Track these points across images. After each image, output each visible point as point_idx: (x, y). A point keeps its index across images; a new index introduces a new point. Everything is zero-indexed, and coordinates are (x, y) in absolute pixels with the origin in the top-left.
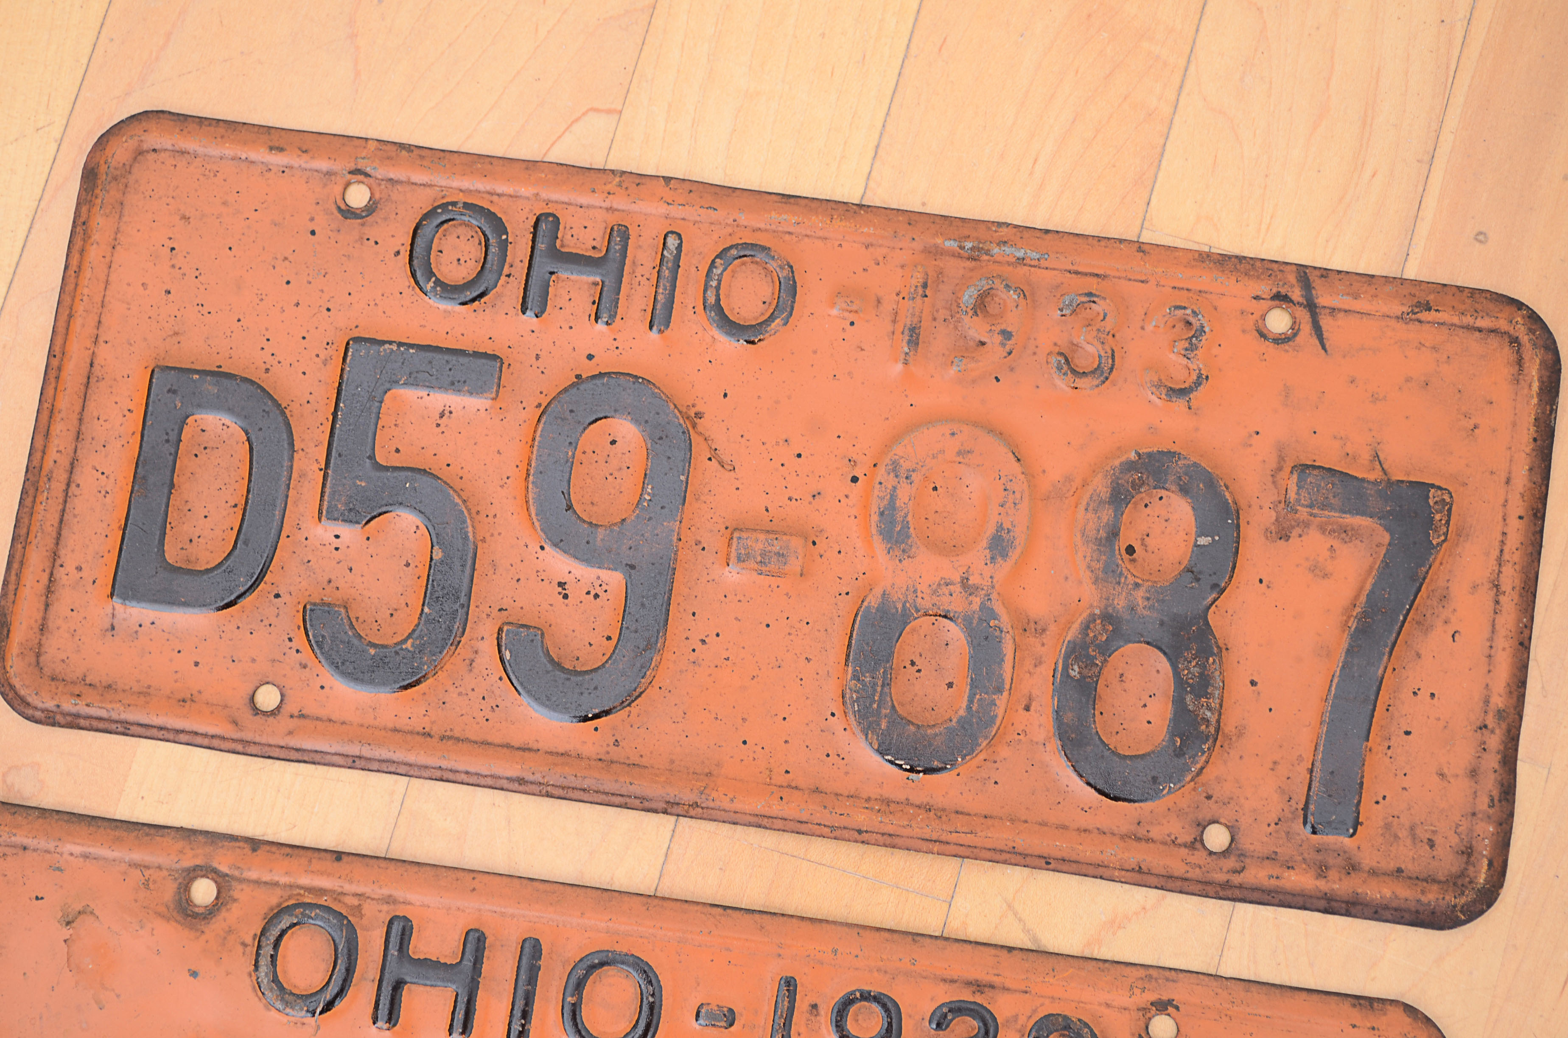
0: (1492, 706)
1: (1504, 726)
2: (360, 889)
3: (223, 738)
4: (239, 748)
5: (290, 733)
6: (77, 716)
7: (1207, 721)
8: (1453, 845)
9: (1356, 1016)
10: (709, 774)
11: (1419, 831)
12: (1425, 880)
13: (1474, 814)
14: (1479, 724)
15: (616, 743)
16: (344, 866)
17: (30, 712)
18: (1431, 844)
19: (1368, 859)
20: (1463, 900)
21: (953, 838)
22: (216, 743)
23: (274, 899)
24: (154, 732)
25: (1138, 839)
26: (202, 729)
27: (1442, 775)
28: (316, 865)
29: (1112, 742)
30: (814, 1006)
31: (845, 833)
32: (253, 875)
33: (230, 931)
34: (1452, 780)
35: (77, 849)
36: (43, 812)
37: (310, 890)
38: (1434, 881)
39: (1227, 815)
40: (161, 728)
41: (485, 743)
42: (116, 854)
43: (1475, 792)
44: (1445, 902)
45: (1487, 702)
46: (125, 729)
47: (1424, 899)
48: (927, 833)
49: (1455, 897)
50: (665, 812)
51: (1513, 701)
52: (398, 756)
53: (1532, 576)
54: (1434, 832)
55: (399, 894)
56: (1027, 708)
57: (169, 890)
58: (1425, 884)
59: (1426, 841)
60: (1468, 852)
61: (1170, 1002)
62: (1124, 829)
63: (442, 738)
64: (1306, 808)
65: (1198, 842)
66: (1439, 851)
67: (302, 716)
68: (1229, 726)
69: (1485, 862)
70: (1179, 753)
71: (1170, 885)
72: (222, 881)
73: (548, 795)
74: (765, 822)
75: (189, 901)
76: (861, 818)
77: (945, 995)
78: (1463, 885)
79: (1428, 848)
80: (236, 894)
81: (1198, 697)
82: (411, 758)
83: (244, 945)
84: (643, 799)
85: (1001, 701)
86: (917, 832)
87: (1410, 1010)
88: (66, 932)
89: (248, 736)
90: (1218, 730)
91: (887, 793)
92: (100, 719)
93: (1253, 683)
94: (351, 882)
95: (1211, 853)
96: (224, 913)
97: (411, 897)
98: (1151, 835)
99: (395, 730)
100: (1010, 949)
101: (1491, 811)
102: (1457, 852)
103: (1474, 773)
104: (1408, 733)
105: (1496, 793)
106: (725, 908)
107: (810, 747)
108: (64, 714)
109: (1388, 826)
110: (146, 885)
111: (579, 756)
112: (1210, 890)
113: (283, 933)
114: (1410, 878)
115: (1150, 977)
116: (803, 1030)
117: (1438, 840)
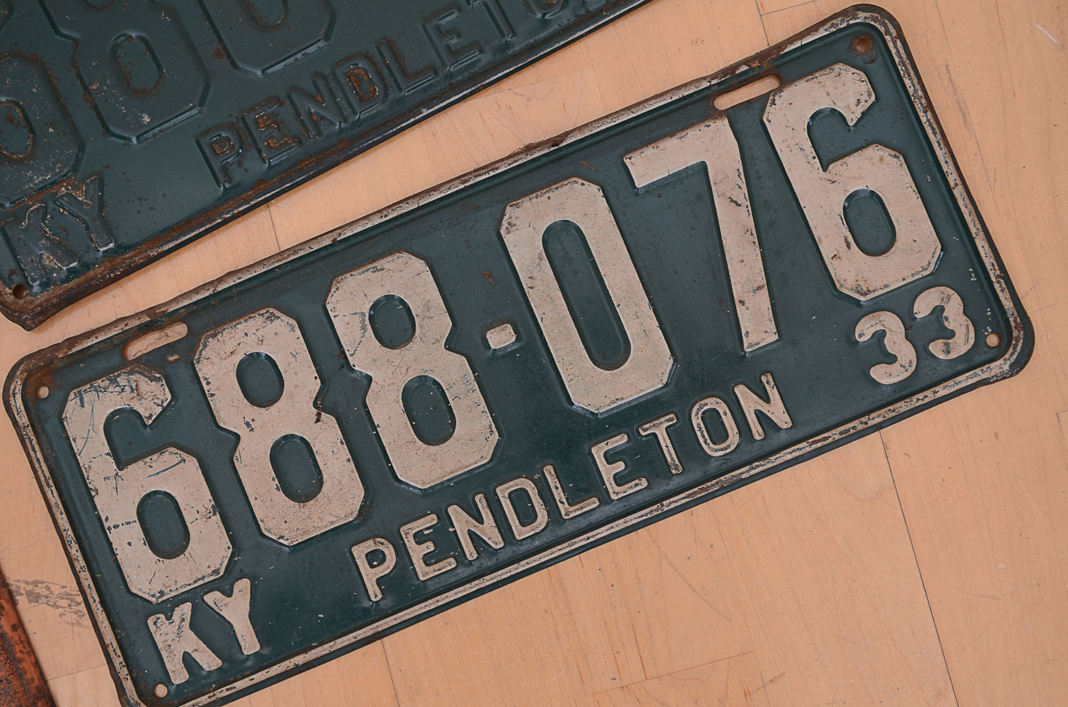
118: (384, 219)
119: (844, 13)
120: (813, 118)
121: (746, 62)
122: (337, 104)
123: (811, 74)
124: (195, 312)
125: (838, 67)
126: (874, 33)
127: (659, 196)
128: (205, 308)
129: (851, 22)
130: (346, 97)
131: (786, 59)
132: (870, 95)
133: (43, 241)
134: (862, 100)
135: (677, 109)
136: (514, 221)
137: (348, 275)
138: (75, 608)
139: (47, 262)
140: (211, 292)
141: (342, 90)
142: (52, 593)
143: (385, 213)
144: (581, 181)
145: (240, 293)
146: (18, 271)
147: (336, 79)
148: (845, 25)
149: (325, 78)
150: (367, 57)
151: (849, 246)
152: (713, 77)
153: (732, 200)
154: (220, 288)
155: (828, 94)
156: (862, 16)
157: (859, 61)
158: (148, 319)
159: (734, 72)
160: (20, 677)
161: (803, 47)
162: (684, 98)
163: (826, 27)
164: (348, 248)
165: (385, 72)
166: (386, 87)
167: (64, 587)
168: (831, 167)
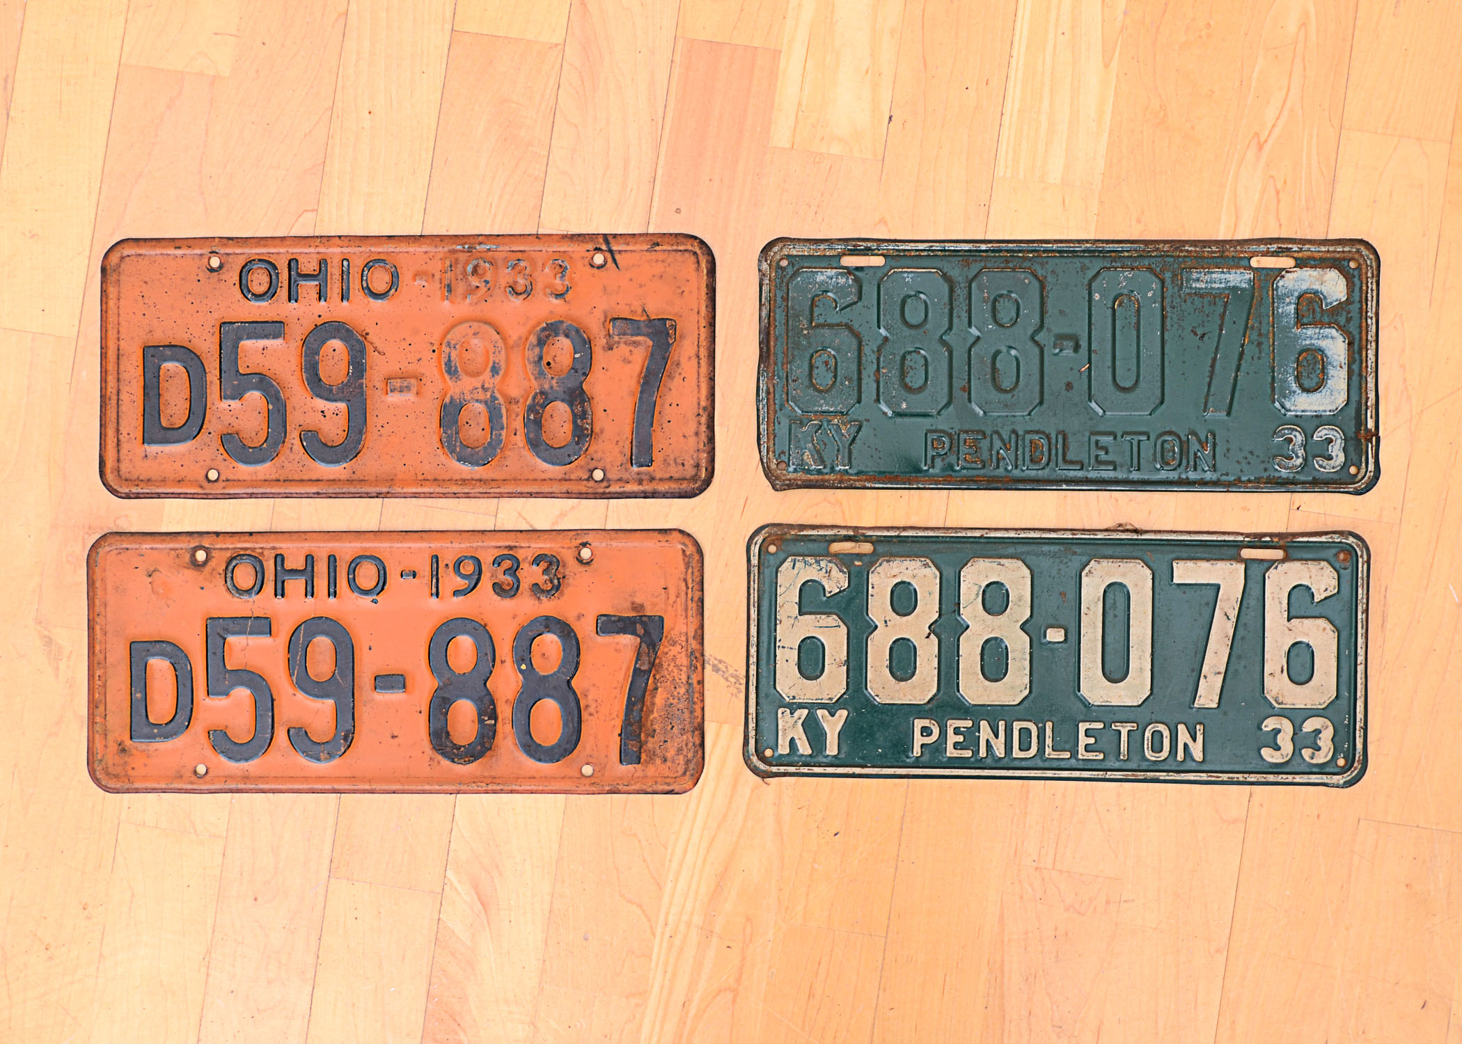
0: (701, 406)
1: (707, 413)
2: (262, 546)
3: (198, 494)
4: (205, 497)
5: (224, 488)
6: (138, 493)
7: (587, 429)
8: (692, 464)
9: (660, 536)
10: (392, 480)
11: (678, 461)
12: (682, 479)
13: (701, 450)
14: (698, 413)
15: (354, 473)
16: (254, 537)
17: (119, 495)
18: (683, 465)
19: (658, 476)
20: (697, 485)
21: (492, 490)
22: (195, 496)
23: (228, 554)
24: (170, 495)
25: (566, 480)
26: (189, 491)
27: (685, 436)
28: (243, 538)
29: (550, 443)
30: (447, 565)
31: (449, 495)
32: (219, 546)
33: (213, 570)
34: (689, 437)
35: (148, 546)
36: (132, 534)
37: (242, 549)
38: (685, 479)
39: (601, 465)
40: (172, 494)
41: (302, 481)
42: (164, 546)
43: (699, 440)
44: (691, 487)
45: (699, 404)
46: (158, 496)
47: (681, 487)
48: (481, 490)
49: (695, 485)
50: (377, 497)
51: (710, 402)
52: (268, 490)
53: (712, 350)
54: (684, 460)
55: (277, 545)
56: (515, 434)
57: (187, 557)
59: (681, 463)
60: (697, 466)
61: (587, 543)
62: (560, 477)
63: (284, 481)
64: (631, 458)
65: (591, 477)
66: (686, 467)
67: (228, 480)
68: (597, 430)
69: (706, 468)
70: (577, 443)
71: (582, 496)
72: (207, 550)
73: (330, 497)
74: (417, 495)
75: (196, 560)
76: (455, 489)
77: (497, 553)
78: (697, 479)
80: (213, 555)
81: (582, 420)
82: (273, 491)
83: (220, 574)
84: (367, 493)
85: (504, 433)
86: (477, 490)
87: (681, 532)
88: (150, 579)
89: (208, 491)
90: (592, 431)
91: (464, 476)
92: (148, 493)
93: (605, 411)
94: (257, 543)
95: (596, 481)
96: (210, 563)
97: (282, 545)
98: (572, 478)
99: (265, 480)
100: (521, 531)
101: (707, 448)
102: (693, 466)
103: (697, 434)
104: (669, 422)
105: (706, 441)
106: (406, 532)
107: (431, 462)
108: (134, 494)
109: (665, 460)
110: (178, 556)
111: (339, 480)
112: (597, 496)
113: (234, 567)
114: (676, 480)
115: (578, 534)
116: (444, 574)
117: (686, 463)
118: (1017, 536)
119: (1341, 533)
120: (1295, 587)
121: (1271, 535)
122: (1017, 455)
123: (1306, 560)
124: (881, 541)
125: (1324, 564)
126: (1353, 553)
127: (1184, 593)
128: (888, 541)
129: (1343, 541)
130: (1024, 453)
131: (1295, 544)
132: (1334, 588)
133: (810, 445)
134: (1329, 589)
135: (1217, 546)
136: (1093, 570)
137: (982, 560)
138: (737, 685)
139: (805, 458)
140: (896, 534)
141: (1024, 449)
142: (727, 671)
143: (1019, 532)
144: (1142, 564)
145: (913, 542)
146: (787, 453)
147: (1024, 439)
148: (1339, 540)
149: (1017, 436)
150: (1048, 437)
151: (1282, 672)
152: (1248, 535)
153: (1226, 615)
154: (904, 534)
155: (1310, 577)
156: (1351, 540)
157: (1337, 566)
158: (852, 533)
159: (1260, 538)
160: (691, 712)
161: (1308, 542)
162: (1224, 541)
163: (1328, 536)
164: (988, 543)
165: (1053, 452)
166: (1049, 460)
167: (736, 671)
168: (1293, 620)
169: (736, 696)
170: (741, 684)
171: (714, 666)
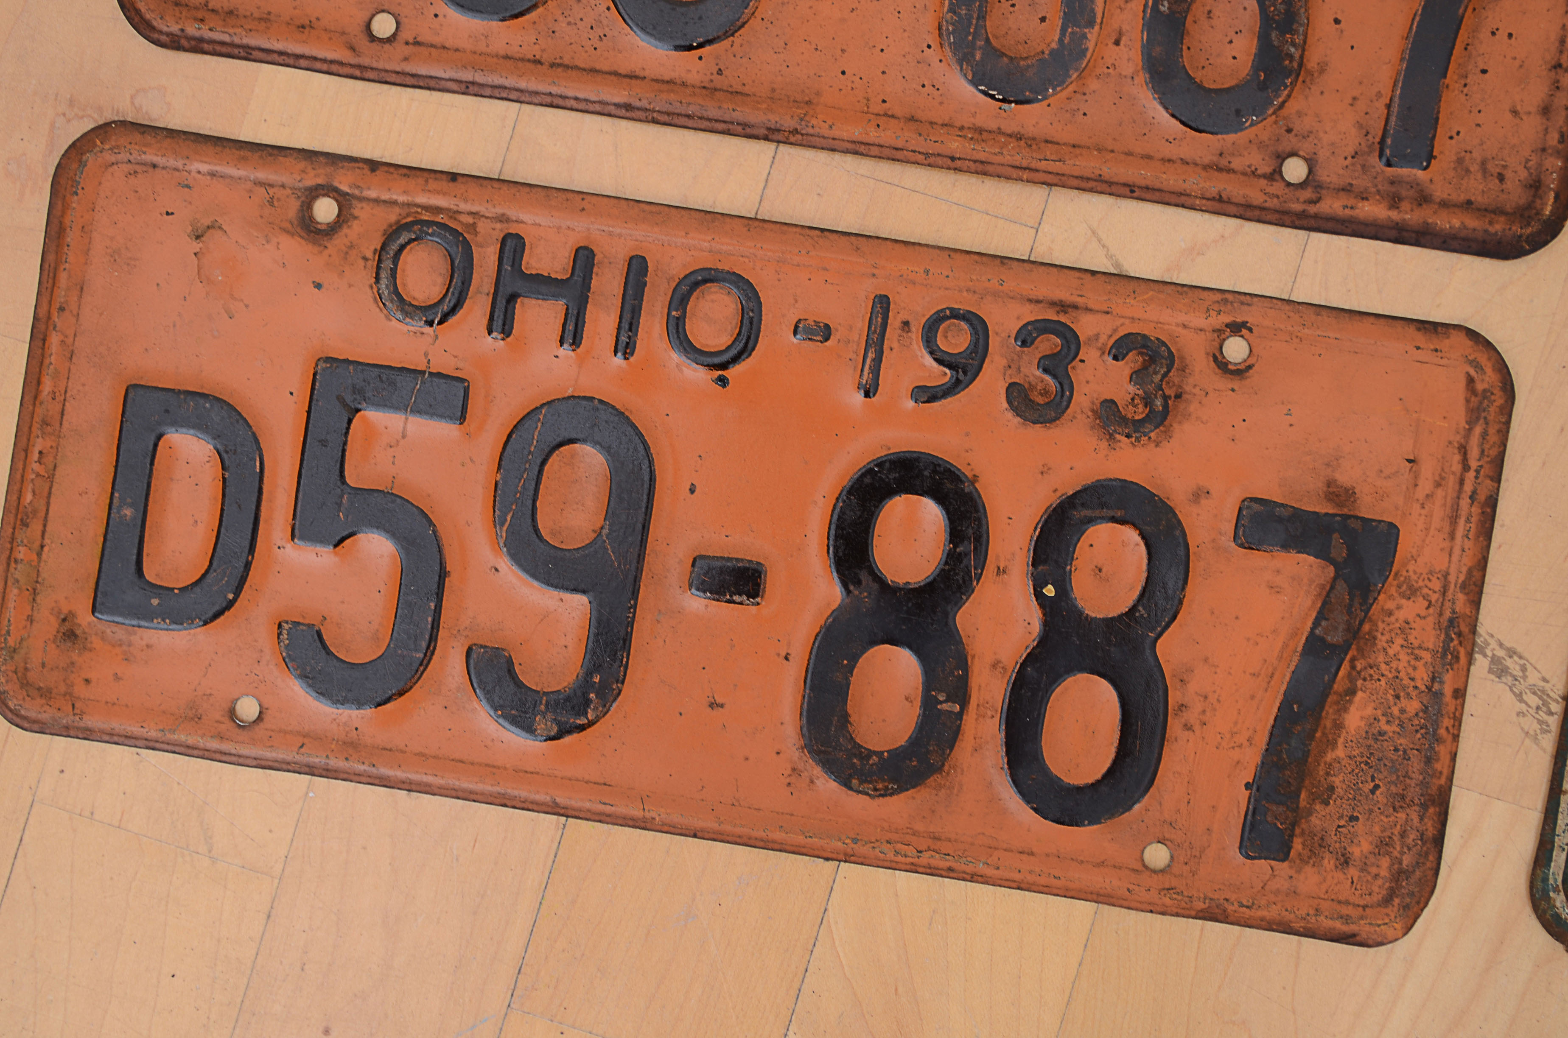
2: (475, 209)
3: (341, 64)
4: (357, 73)
5: (406, 59)
6: (201, 40)
7: (1291, 57)
8: (1522, 178)
9: (1420, 338)
10: (809, 103)
11: (1490, 166)
12: (1494, 212)
13: (1544, 150)
14: (1553, 63)
15: (720, 72)
16: (459, 187)
17: (156, 36)
18: (1501, 178)
19: (1440, 192)
20: (1529, 230)
21: (1043, 165)
22: (334, 68)
23: (392, 216)
24: (275, 57)
25: (1220, 170)
26: (321, 54)
27: (1515, 112)
28: (433, 185)
29: (1198, 76)
30: (906, 324)
31: (939, 161)
32: (372, 194)
33: (351, 246)
34: (1524, 117)
35: (204, 168)
36: (172, 133)
37: (427, 208)
38: (1502, 213)
39: (1306, 148)
40: (281, 53)
41: (594, 71)
42: (241, 173)
43: (1546, 129)
44: (1511, 232)
46: (247, 54)
47: (1492, 229)
48: (1018, 160)
49: (1521, 228)
50: (766, 138)
52: (510, 82)
54: (1505, 167)
55: (512, 213)
56: (1117, 43)
57: (293, 207)
58: (1493, 216)
59: (1496, 175)
60: (1535, 186)
61: (1244, 325)
62: (1206, 160)
63: (552, 65)
64: (1382, 142)
65: (1276, 174)
66: (1508, 185)
67: (417, 43)
68: (1312, 61)
69: (1552, 195)
70: (1263, 87)
71: (1249, 214)
72: (343, 200)
73: (655, 121)
74: (862, 149)
75: (311, 218)
76: (955, 146)
77: (1030, 314)
78: (1529, 217)
79: (1497, 181)
80: (356, 212)
81: (1283, 33)
82: (522, 84)
83: (365, 259)
84: (745, 125)
85: (1092, 34)
86: (1007, 159)
87: (1473, 335)
88: (196, 246)
89: (365, 61)
90: (1301, 64)
91: (979, 122)
92: (223, 43)
93: (1337, 21)
94: (466, 201)
95: (1289, 184)
96: (345, 230)
97: (523, 217)
98: (1232, 166)
99: (507, 57)
100: (1093, 273)
101: (1560, 147)
102: (1526, 186)
103: (1546, 111)
104: (1484, 72)
106: (822, 230)
107: (907, 77)
108: (189, 38)
109: (1460, 161)
110: (271, 202)
111: (684, 84)
112: (1287, 219)
113: (402, 247)
114: (1479, 210)
115: (1225, 301)
116: (895, 345)
117: (1508, 174)
142: (1525, 677)
169: (1535, 739)
170: (1551, 713)
171: (1495, 660)
